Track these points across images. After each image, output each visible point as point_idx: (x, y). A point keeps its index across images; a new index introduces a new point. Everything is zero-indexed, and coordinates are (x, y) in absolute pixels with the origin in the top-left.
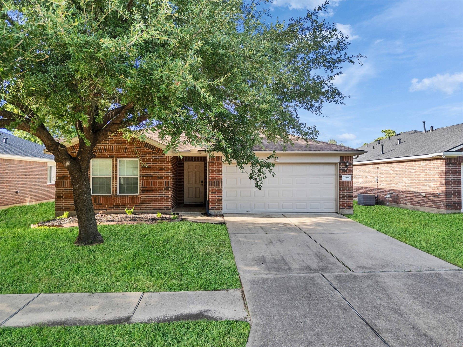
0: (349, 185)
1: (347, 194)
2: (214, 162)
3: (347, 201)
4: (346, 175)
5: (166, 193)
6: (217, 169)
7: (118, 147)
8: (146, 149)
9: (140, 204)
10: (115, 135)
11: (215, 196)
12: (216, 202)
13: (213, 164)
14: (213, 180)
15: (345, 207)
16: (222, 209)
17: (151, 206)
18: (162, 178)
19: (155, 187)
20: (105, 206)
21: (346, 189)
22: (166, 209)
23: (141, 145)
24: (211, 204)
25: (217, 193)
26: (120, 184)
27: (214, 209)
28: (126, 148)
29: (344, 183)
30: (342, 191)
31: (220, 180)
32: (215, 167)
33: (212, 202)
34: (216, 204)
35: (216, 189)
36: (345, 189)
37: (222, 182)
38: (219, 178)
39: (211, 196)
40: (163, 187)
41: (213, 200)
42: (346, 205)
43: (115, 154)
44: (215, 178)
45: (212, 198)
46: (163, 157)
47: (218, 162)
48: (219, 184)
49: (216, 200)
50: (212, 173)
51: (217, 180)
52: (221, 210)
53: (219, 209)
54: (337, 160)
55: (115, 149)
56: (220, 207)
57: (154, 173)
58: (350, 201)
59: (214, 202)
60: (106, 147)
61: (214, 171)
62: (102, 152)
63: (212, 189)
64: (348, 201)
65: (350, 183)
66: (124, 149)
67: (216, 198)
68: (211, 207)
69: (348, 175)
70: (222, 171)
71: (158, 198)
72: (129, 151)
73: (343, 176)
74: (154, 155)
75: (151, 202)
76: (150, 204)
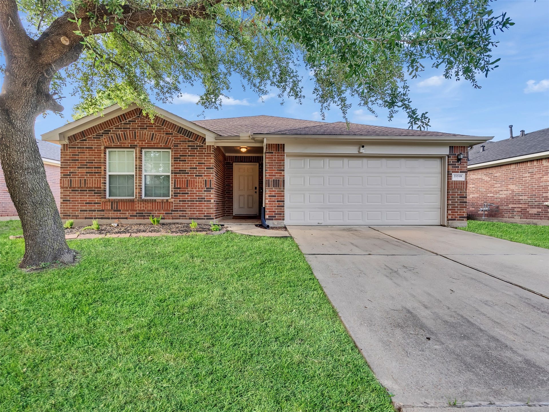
0: (461, 187)
1: (459, 200)
2: (273, 153)
3: (458, 210)
4: (458, 172)
5: (207, 196)
6: (277, 163)
7: (143, 133)
8: (180, 136)
9: (172, 211)
10: (138, 117)
11: (274, 201)
12: (275, 209)
13: (272, 155)
14: (272, 178)
15: (456, 217)
16: (283, 220)
17: (186, 214)
18: (202, 176)
19: (192, 188)
20: (126, 213)
21: (458, 192)
22: (207, 219)
23: (174, 130)
24: (269, 212)
25: (278, 196)
26: (145, 184)
27: (272, 219)
28: (153, 134)
29: (454, 184)
30: (452, 195)
31: (281, 178)
32: (275, 160)
33: (270, 209)
34: (275, 212)
35: (275, 191)
36: (455, 192)
37: (284, 181)
38: (280, 176)
39: (269, 201)
40: (202, 189)
41: (271, 206)
42: (458, 215)
43: (138, 143)
44: (275, 176)
45: (270, 204)
46: (203, 146)
47: (278, 153)
48: (279, 183)
49: (275, 206)
50: (269, 168)
51: (277, 178)
52: (282, 221)
53: (280, 219)
54: (445, 151)
55: (138, 136)
56: (281, 216)
57: (190, 168)
58: (463, 210)
59: (273, 209)
60: (127, 133)
61: (273, 165)
62: (121, 140)
63: (270, 191)
64: (460, 210)
65: (464, 184)
66: (150, 136)
67: (275, 204)
68: (269, 217)
69: (461, 172)
70: (284, 165)
71: (196, 204)
72: (157, 139)
73: (453, 174)
74: (190, 144)
75: (186, 208)
76: (186, 211)
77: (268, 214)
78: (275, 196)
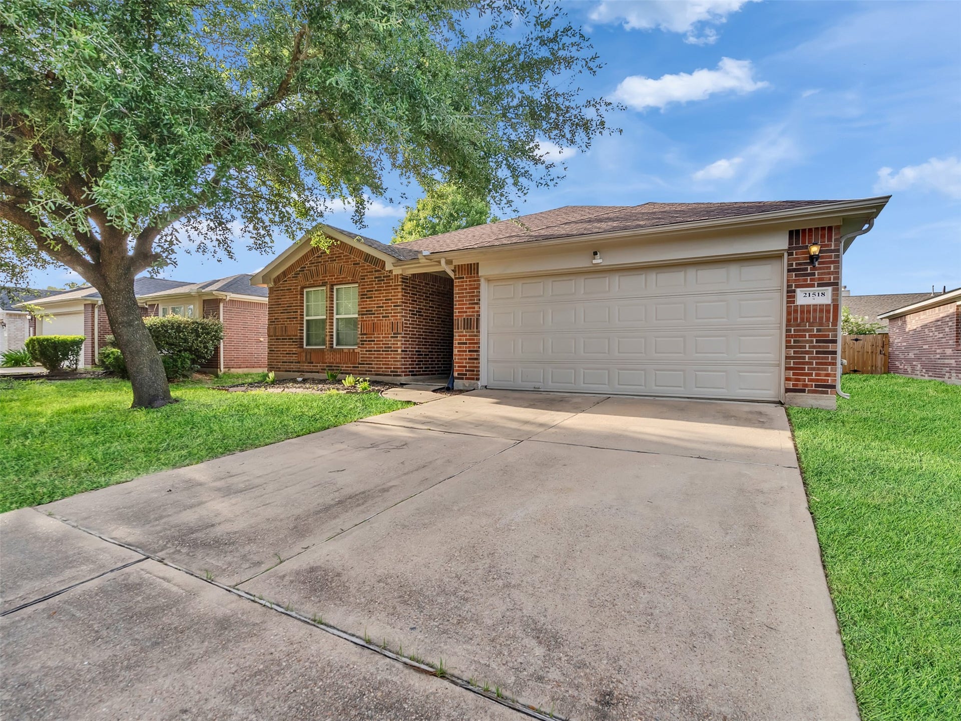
0: (821, 318)
1: (814, 347)
2: (463, 278)
3: (813, 369)
4: (812, 286)
5: (394, 344)
6: (469, 293)
7: (332, 265)
8: (368, 266)
9: (359, 364)
11: (465, 351)
12: (466, 363)
13: (462, 282)
14: (462, 316)
15: (806, 386)
16: (478, 379)
17: (372, 368)
18: (388, 317)
19: (379, 334)
20: (317, 366)
21: (812, 330)
22: (394, 375)
23: (361, 259)
24: (459, 367)
25: (470, 343)
26: (337, 330)
27: (462, 379)
28: (342, 266)
29: (802, 312)
30: (796, 336)
31: (473, 316)
32: (466, 289)
33: (459, 363)
34: (466, 367)
35: (466, 336)
36: (804, 331)
37: (478, 320)
38: (473, 312)
39: (458, 351)
40: (389, 334)
41: (461, 359)
42: (810, 380)
43: (329, 279)
44: (466, 312)
45: (460, 355)
46: (389, 276)
47: (471, 277)
48: (473, 323)
49: (466, 359)
50: (459, 301)
51: (470, 316)
52: (475, 381)
53: (473, 379)
54: (780, 243)
55: (328, 271)
56: (474, 374)
57: (377, 307)
58: (826, 370)
59: (463, 363)
60: (319, 268)
61: (463, 297)
62: (314, 277)
63: (460, 336)
64: (818, 369)
65: (828, 311)
66: (339, 269)
67: (466, 355)
68: (458, 374)
69: (819, 285)
70: (478, 296)
71: (382, 354)
72: (345, 272)
73: (798, 290)
74: (377, 274)
75: (373, 361)
76: (372, 364)
77: (457, 371)
78: (466, 344)
